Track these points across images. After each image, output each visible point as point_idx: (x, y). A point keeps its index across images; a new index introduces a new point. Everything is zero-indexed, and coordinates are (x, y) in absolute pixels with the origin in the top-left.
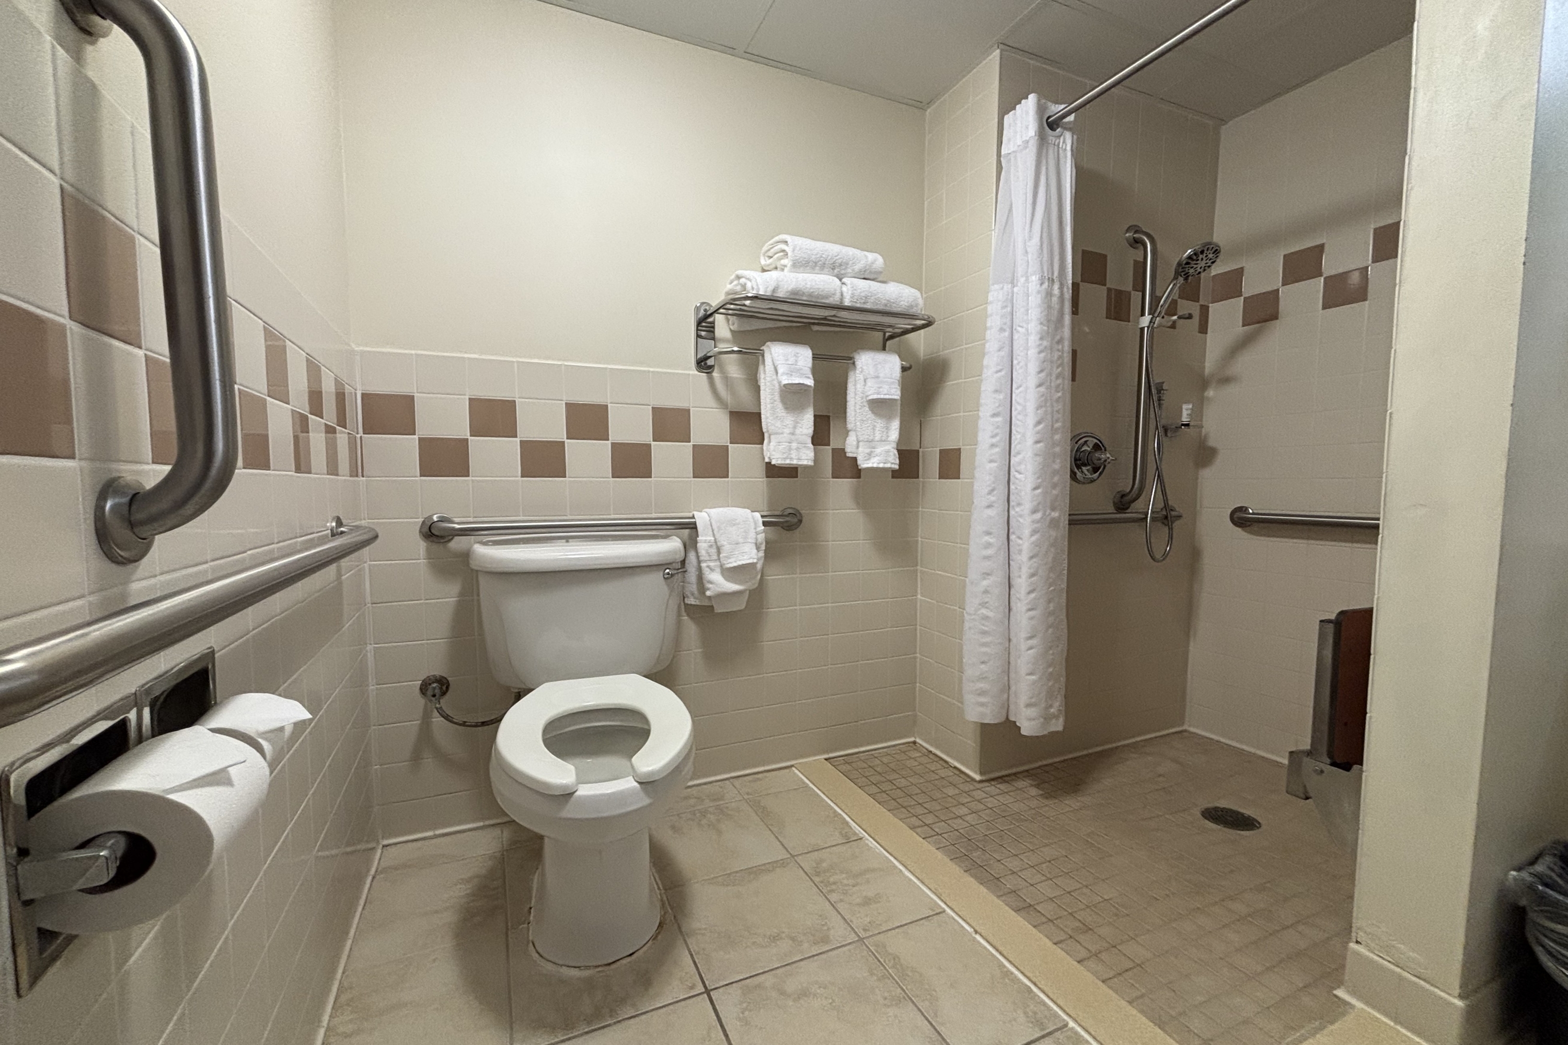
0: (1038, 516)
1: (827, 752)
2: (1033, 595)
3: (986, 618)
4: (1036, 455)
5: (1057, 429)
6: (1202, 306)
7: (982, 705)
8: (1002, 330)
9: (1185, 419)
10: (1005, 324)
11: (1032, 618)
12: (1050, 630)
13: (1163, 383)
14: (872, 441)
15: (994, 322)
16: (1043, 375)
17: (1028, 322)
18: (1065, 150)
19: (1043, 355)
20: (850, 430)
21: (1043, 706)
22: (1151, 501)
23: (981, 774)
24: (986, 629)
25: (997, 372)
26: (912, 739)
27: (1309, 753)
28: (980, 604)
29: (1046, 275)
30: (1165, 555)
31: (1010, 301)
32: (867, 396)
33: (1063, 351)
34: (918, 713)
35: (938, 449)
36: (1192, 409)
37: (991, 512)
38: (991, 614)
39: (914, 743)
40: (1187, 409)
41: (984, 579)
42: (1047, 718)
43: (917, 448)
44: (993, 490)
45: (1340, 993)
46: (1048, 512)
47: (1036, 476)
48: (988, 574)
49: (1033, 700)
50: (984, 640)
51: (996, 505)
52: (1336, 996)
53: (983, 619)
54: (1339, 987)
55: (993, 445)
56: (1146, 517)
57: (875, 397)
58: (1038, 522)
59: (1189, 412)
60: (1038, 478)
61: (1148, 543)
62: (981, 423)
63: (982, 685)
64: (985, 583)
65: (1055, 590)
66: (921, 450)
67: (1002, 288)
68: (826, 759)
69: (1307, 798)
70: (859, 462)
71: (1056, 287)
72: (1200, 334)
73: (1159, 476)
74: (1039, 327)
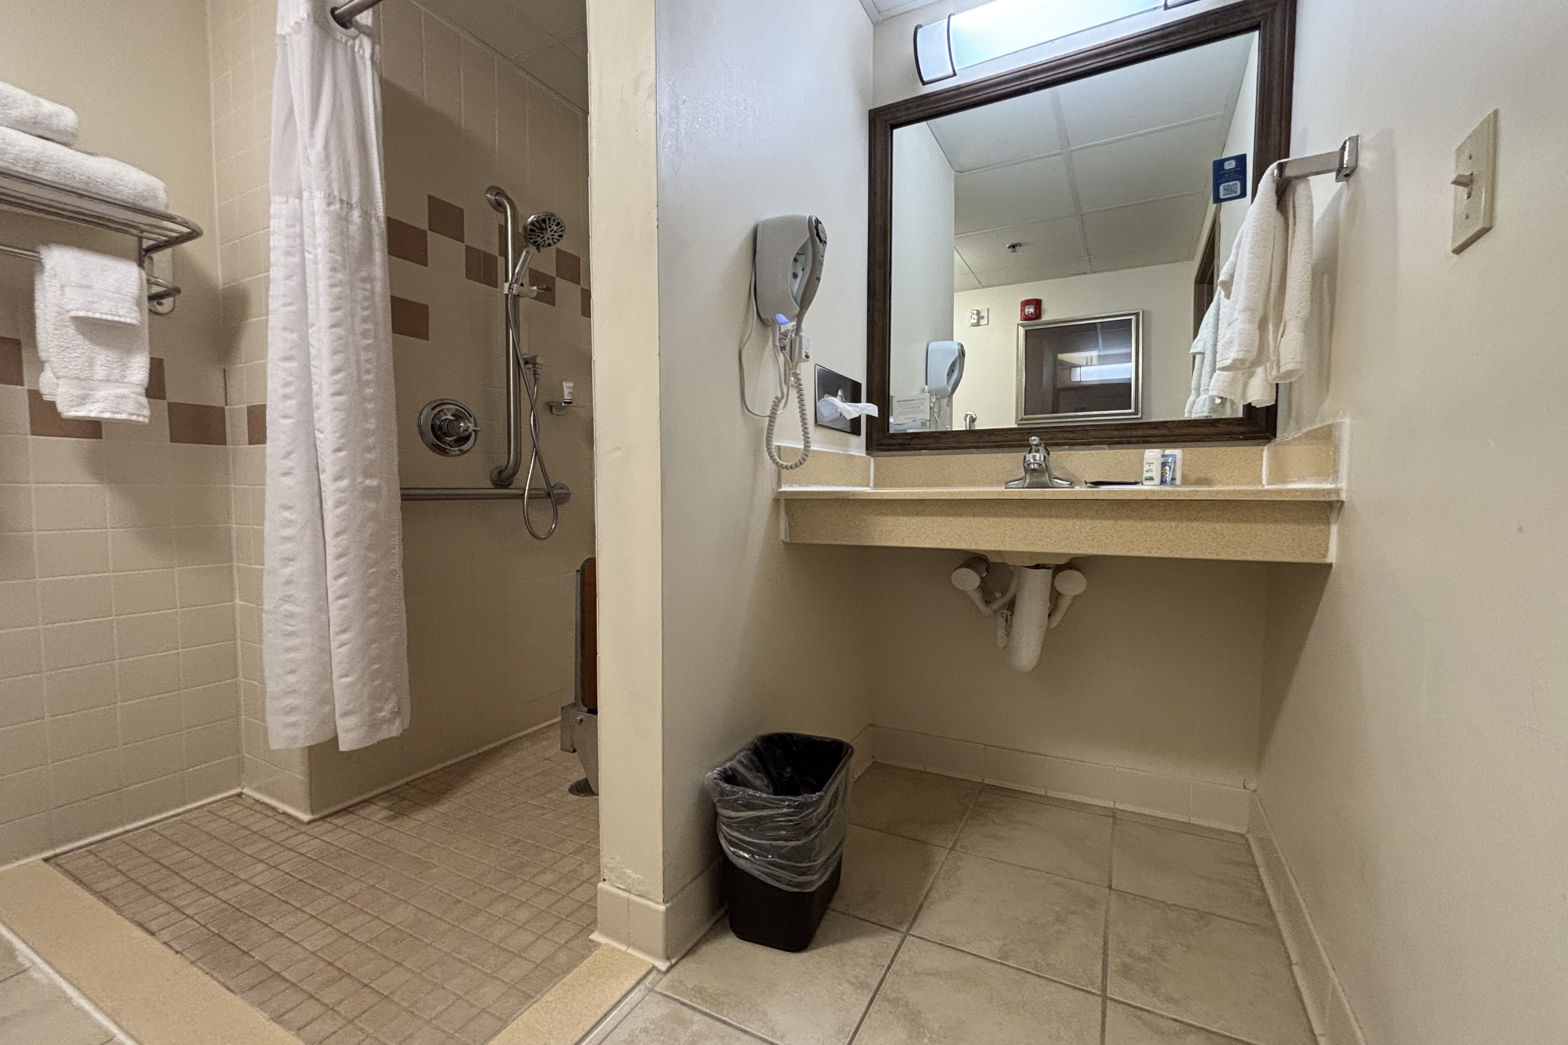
0: (344, 483)
1: (42, 850)
2: (342, 581)
3: (291, 615)
4: (336, 409)
5: (367, 383)
6: (583, 289)
7: (293, 725)
8: (289, 253)
9: (567, 397)
10: (292, 247)
11: (343, 608)
12: (373, 621)
13: (536, 356)
14: (87, 379)
15: (278, 242)
16: (339, 314)
17: (315, 247)
18: (363, 57)
19: (336, 290)
20: (45, 362)
21: (367, 710)
22: (528, 478)
23: (313, 812)
24: (293, 629)
25: (285, 305)
26: (238, 790)
27: (574, 705)
28: (280, 599)
29: (336, 194)
30: (551, 533)
31: (297, 219)
32: (68, 311)
33: (372, 292)
34: (246, 755)
35: (245, 406)
36: (573, 388)
37: (288, 481)
38: (296, 609)
39: (240, 795)
40: (568, 387)
41: (286, 566)
42: (374, 725)
43: (222, 404)
44: (289, 453)
45: (595, 936)
46: (359, 480)
47: (338, 435)
48: (290, 560)
49: (350, 707)
50: (289, 644)
51: (295, 472)
52: (591, 941)
53: (286, 616)
54: (592, 932)
55: (286, 397)
56: (524, 494)
57: (82, 314)
58: (343, 491)
59: (571, 390)
60: (342, 437)
61: (527, 522)
62: (270, 369)
63: (290, 701)
64: (288, 571)
65: (377, 571)
66: (227, 408)
67: (287, 202)
68: (46, 860)
69: (575, 751)
70: (60, 408)
71: (356, 215)
72: (582, 317)
73: (536, 453)
74: (329, 255)
